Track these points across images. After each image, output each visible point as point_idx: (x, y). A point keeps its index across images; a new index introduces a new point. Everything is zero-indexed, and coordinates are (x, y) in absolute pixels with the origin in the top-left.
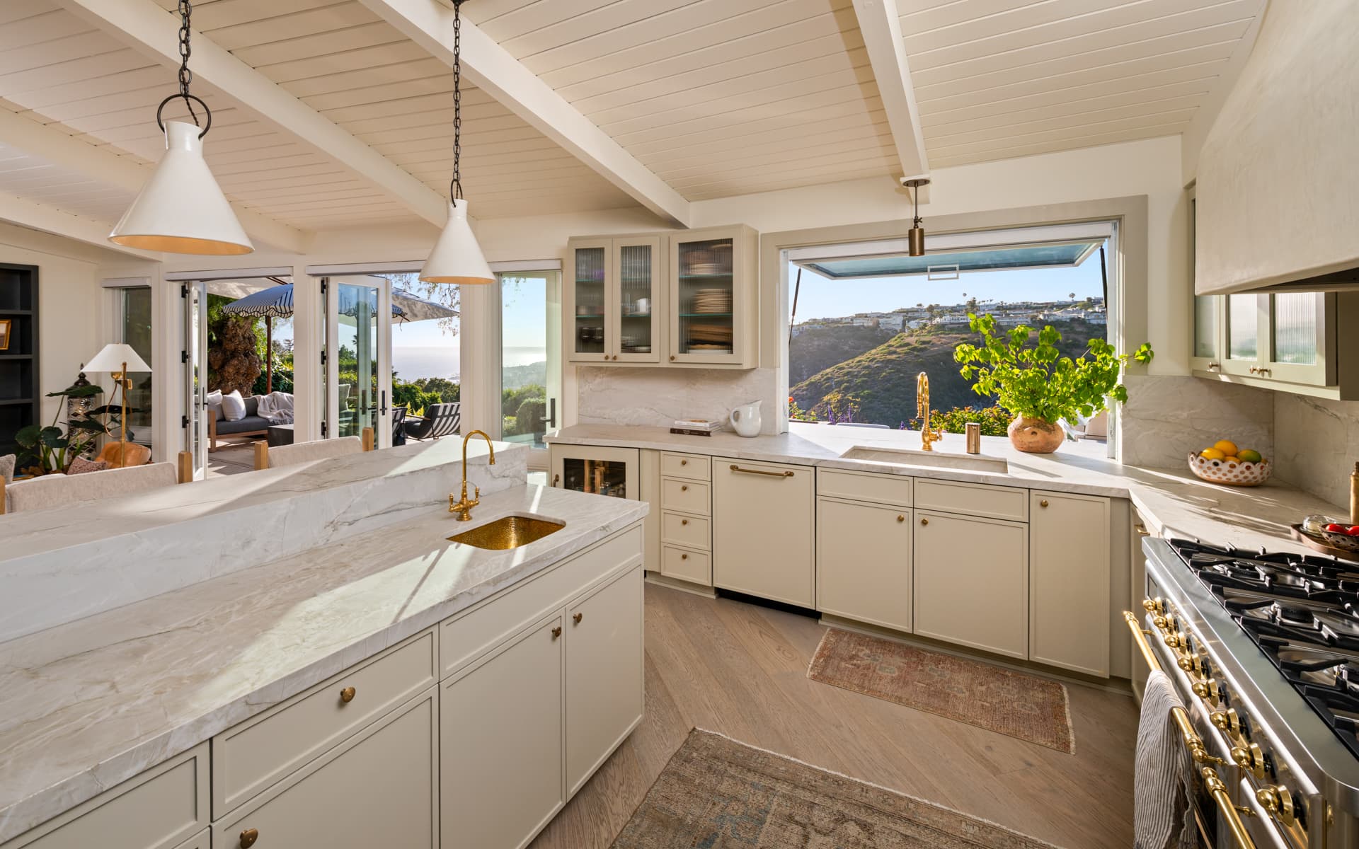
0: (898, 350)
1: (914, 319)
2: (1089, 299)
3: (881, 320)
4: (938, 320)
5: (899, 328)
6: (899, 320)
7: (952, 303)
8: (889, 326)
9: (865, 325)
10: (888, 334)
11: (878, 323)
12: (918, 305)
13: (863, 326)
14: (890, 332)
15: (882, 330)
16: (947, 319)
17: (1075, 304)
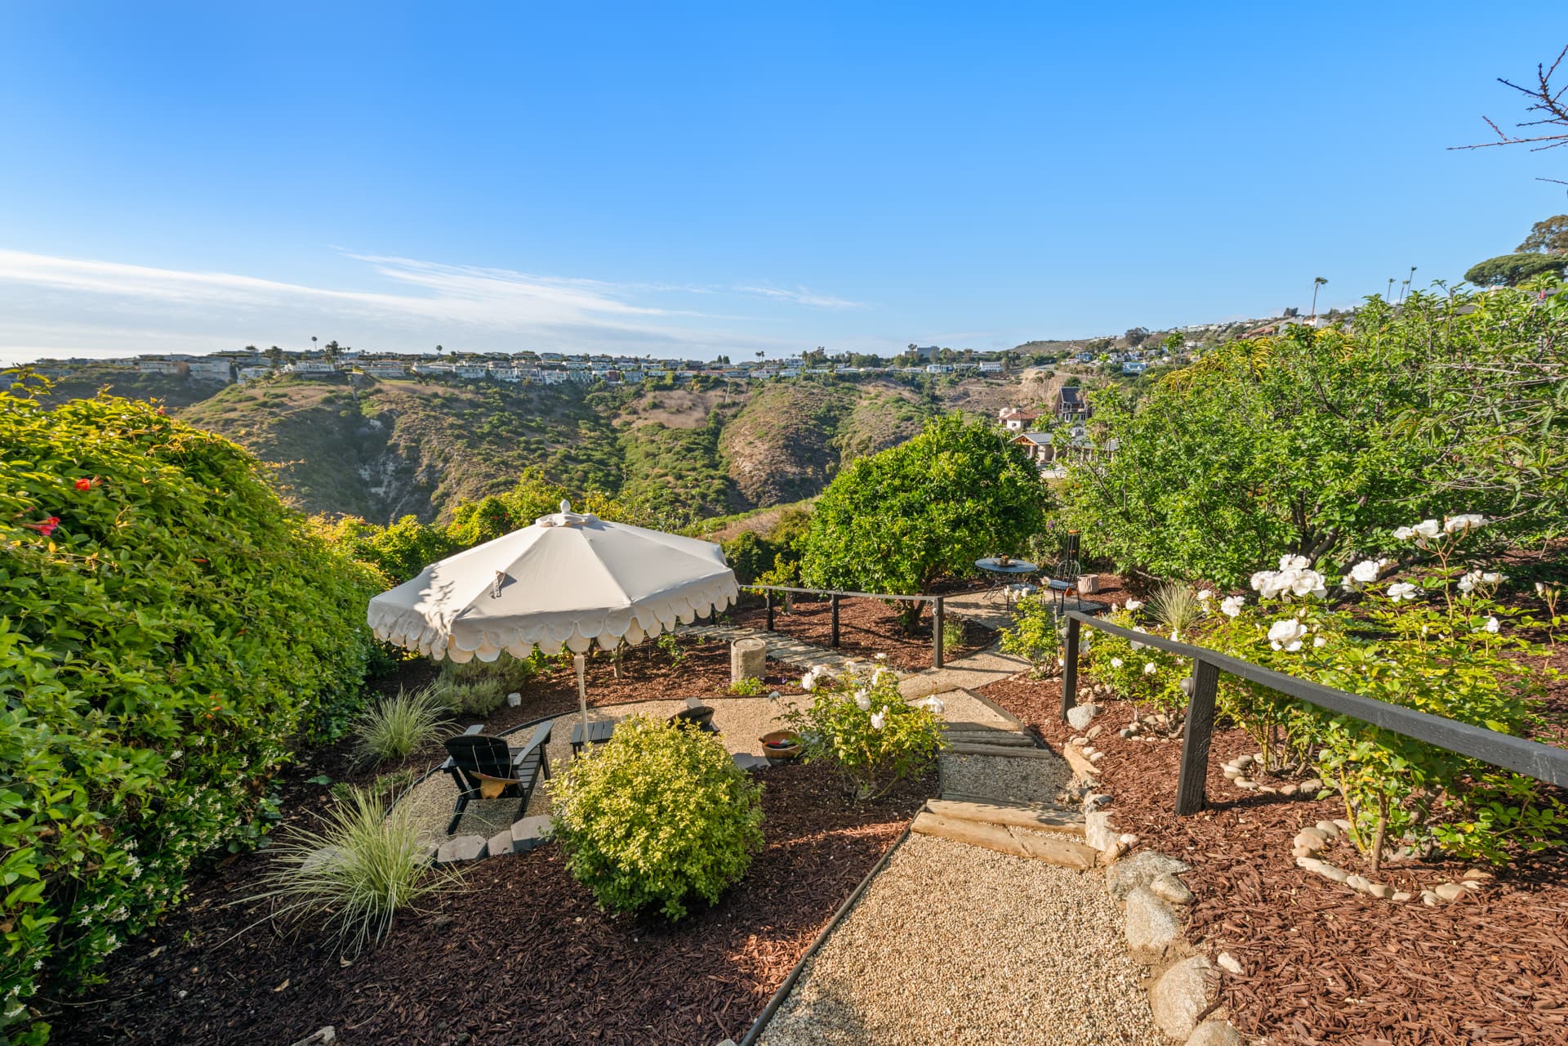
0: (238, 406)
1: (247, 365)
2: (453, 353)
3: (192, 366)
4: (289, 367)
5: (227, 378)
6: (224, 367)
7: (300, 349)
8: (207, 375)
9: (165, 371)
10: (209, 386)
11: (188, 371)
12: (248, 348)
13: (161, 374)
14: (212, 383)
15: (196, 381)
16: (302, 365)
17: (441, 358)
